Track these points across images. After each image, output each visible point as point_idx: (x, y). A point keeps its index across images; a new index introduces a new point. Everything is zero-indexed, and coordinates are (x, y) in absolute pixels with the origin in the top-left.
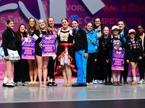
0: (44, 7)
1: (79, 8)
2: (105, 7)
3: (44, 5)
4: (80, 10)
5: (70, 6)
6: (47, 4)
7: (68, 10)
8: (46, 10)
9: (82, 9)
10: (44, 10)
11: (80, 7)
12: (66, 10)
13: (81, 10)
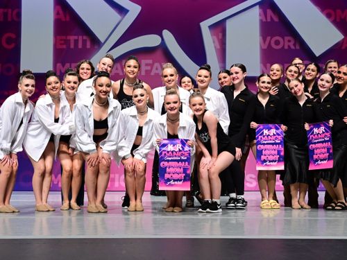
0: (214, 42)
1: (287, 43)
2: (343, 40)
3: (215, 37)
4: (289, 46)
5: (269, 38)
6: (220, 35)
7: (265, 47)
8: (218, 47)
9: (295, 45)
10: (215, 47)
11: (289, 41)
12: (261, 47)
13: (293, 47)
